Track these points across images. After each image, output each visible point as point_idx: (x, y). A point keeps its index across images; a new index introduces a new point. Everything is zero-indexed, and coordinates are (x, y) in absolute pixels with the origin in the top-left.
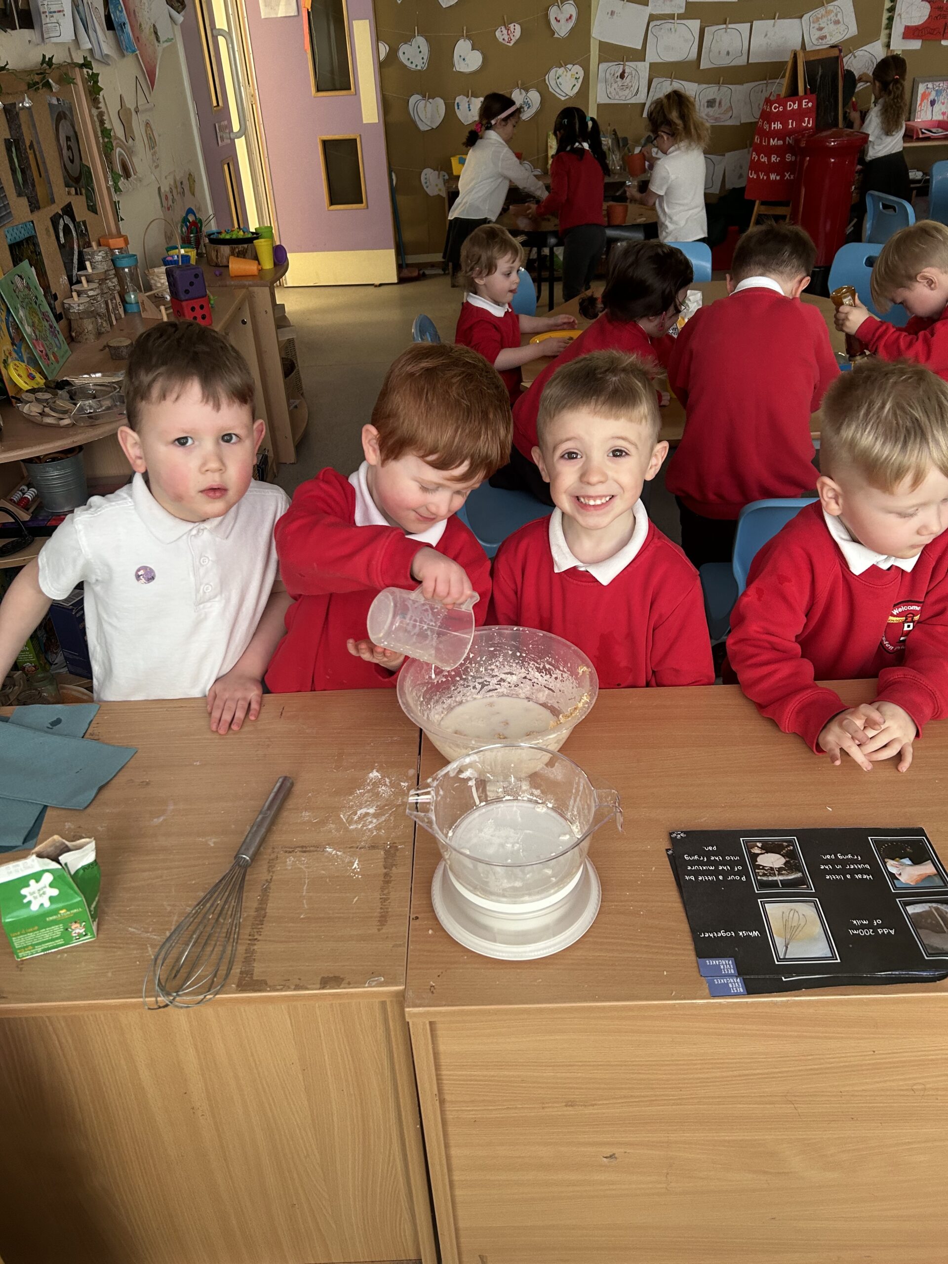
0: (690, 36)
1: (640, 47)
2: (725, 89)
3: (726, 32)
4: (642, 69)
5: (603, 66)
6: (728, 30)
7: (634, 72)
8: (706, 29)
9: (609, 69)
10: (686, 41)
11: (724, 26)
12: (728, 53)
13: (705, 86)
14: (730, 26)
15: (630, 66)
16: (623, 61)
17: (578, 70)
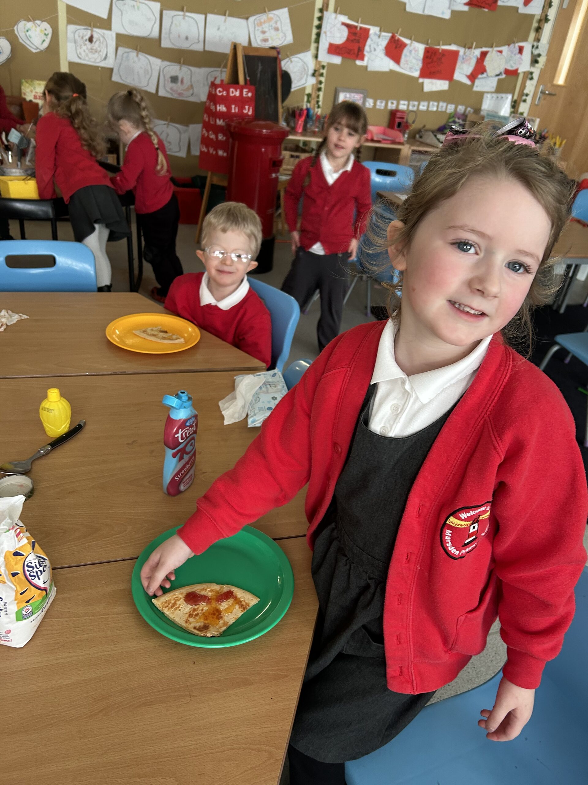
0: (151, 16)
1: (105, 16)
2: (185, 69)
3: (184, 18)
4: (110, 36)
5: (72, 28)
6: (186, 18)
7: (101, 39)
8: (164, 12)
9: (77, 32)
10: (149, 19)
11: (182, 13)
12: (187, 38)
13: (167, 63)
14: (188, 14)
15: (98, 33)
16: (90, 26)
17: (46, 26)
